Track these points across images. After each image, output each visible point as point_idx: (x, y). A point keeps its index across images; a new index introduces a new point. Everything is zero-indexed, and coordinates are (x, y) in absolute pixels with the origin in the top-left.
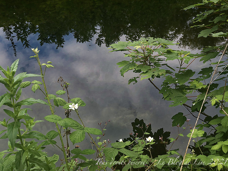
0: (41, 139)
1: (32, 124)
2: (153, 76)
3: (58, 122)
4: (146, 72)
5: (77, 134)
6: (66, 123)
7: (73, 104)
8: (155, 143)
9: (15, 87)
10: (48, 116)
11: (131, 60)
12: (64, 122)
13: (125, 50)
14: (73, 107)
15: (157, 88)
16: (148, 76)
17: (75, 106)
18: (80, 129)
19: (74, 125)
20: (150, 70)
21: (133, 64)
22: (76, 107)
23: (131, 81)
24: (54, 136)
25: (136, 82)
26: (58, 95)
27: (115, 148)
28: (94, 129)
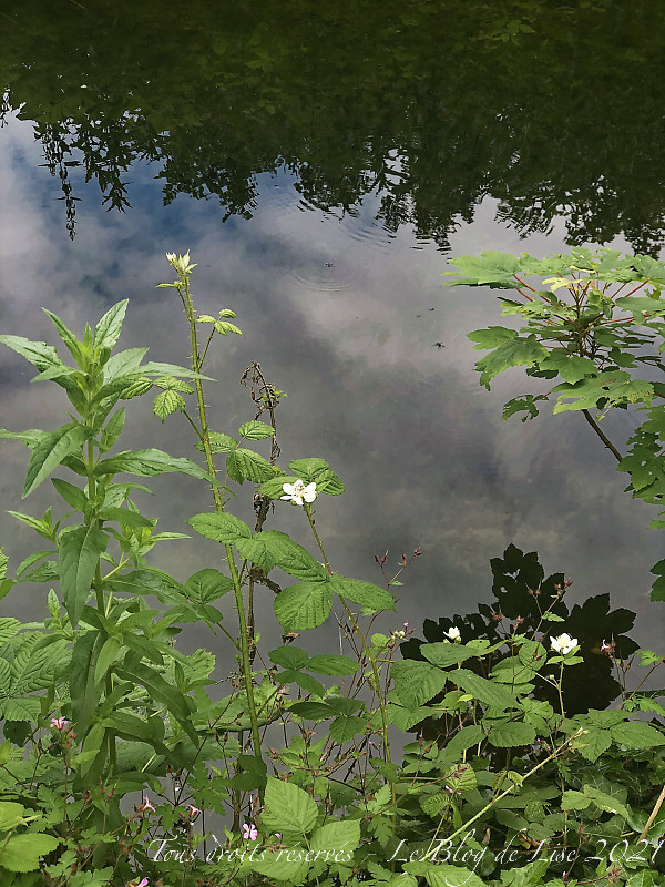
0: (173, 600)
1: (146, 544)
2: (601, 403)
3: (239, 544)
4: (579, 384)
5: (300, 599)
6: (265, 553)
7: (300, 482)
8: (581, 660)
9: (103, 403)
10: (202, 517)
11: (523, 331)
12: (262, 546)
13: (507, 286)
14: (299, 492)
15: (609, 445)
16: (584, 400)
17: (306, 489)
18: (315, 578)
19: (296, 562)
20: (594, 376)
21: (529, 345)
22: (310, 493)
23: (514, 406)
24: (214, 592)
25: (535, 413)
26: (243, 441)
27: (436, 666)
28: (367, 584)
